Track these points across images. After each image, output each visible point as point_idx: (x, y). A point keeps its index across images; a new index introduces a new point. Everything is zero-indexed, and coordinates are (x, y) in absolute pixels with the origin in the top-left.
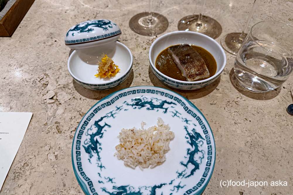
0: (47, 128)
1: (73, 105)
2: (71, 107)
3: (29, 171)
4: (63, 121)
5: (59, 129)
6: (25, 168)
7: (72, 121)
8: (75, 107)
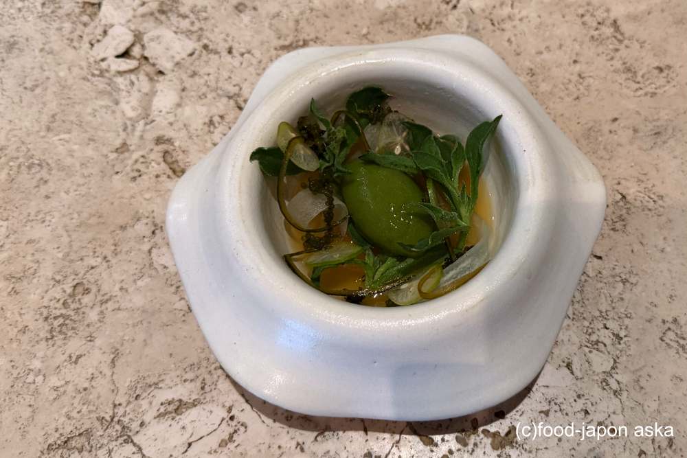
0: (130, 162)
1: (209, 74)
2: (202, 81)
3: (97, 309)
4: (183, 133)
5: (173, 163)
6: (79, 300)
7: (216, 131)
8: (217, 82)
